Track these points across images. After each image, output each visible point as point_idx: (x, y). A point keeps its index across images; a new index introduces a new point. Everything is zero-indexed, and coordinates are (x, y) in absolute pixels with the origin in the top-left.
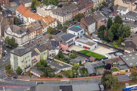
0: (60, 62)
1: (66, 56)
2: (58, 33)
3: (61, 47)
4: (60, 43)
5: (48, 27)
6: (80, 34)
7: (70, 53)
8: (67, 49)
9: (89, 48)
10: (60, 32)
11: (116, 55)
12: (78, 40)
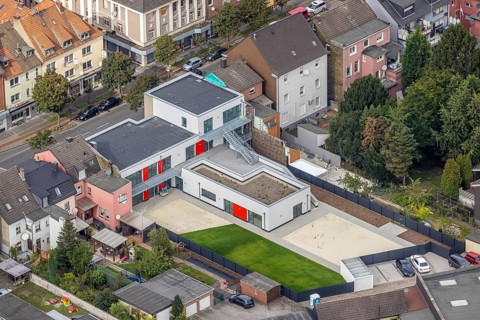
0: (59, 299)
1: (110, 259)
2: (107, 108)
3: (90, 201)
4: (82, 175)
5: (43, 71)
6: (218, 123)
7: (138, 239)
8: (128, 215)
9: (256, 218)
10: (115, 102)
11: (408, 273)
12: (202, 159)
